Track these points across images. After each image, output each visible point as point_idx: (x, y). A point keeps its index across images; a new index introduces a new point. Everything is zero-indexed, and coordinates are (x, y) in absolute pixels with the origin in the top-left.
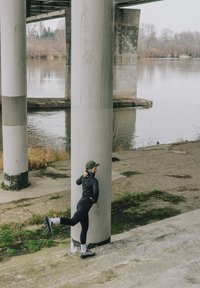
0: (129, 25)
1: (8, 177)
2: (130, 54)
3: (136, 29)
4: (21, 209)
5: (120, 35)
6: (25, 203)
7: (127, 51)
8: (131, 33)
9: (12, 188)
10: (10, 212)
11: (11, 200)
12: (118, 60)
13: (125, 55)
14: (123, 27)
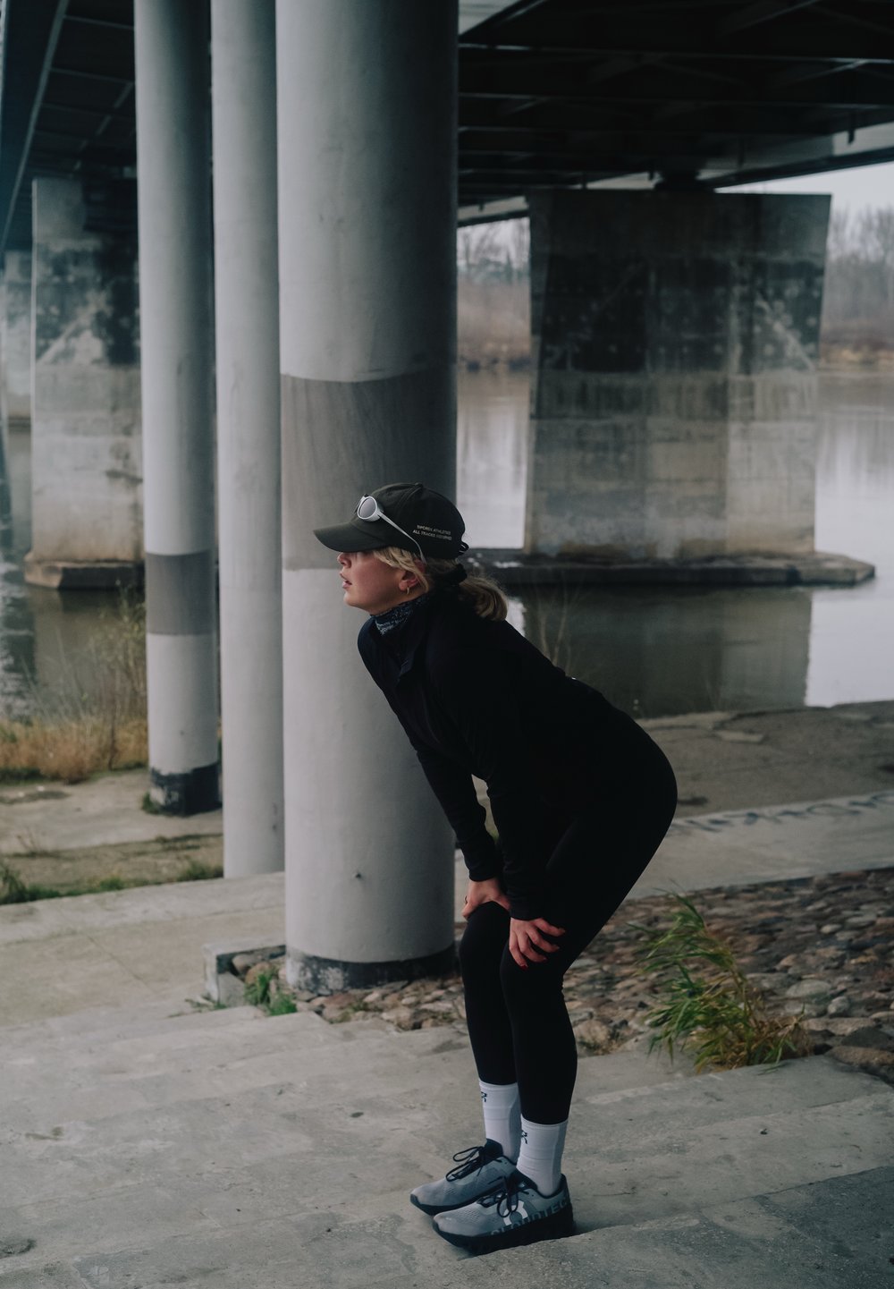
0: (785, 257)
1: (161, 781)
2: (788, 376)
3: (811, 273)
4: (173, 855)
5: (748, 299)
6: (190, 843)
7: (778, 360)
8: (793, 289)
9: (170, 810)
10: (140, 859)
11: (152, 835)
12: (736, 401)
13: (764, 379)
14: (760, 268)
